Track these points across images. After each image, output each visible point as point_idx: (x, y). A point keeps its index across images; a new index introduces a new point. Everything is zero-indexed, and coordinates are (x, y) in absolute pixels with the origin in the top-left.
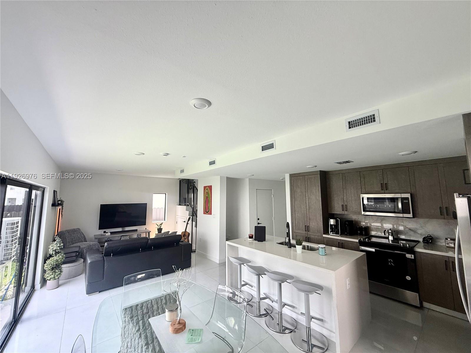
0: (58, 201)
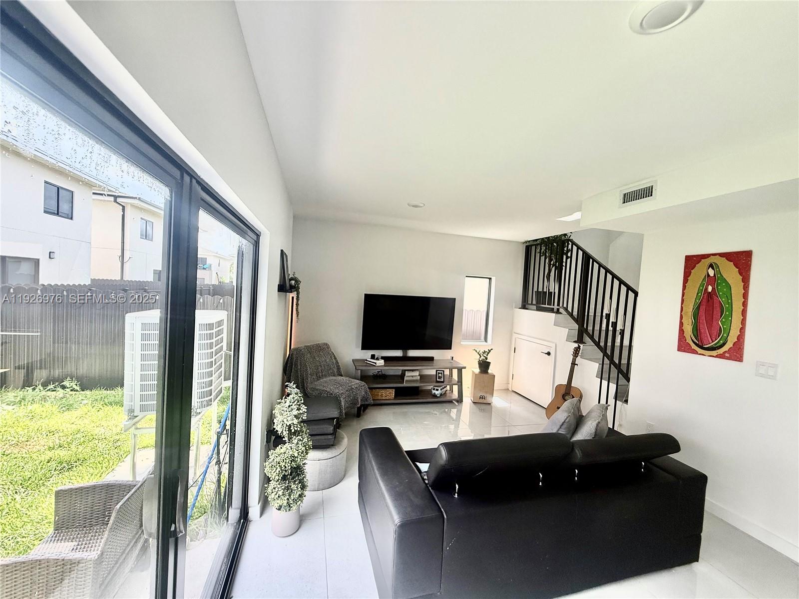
0: (291, 280)
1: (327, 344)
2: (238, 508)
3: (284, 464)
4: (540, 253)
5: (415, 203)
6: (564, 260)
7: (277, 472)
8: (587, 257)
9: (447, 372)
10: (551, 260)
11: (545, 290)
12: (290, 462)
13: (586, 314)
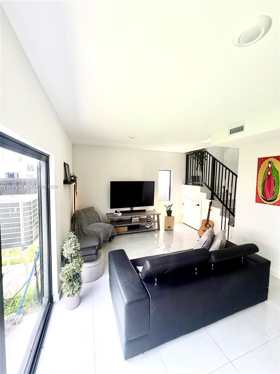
0: (71, 177)
1: (93, 207)
2: (47, 297)
3: (69, 274)
4: (193, 158)
5: (132, 136)
6: (204, 161)
7: (66, 278)
8: (214, 160)
9: (152, 216)
10: (198, 161)
11: (196, 175)
12: (72, 273)
13: (215, 186)
